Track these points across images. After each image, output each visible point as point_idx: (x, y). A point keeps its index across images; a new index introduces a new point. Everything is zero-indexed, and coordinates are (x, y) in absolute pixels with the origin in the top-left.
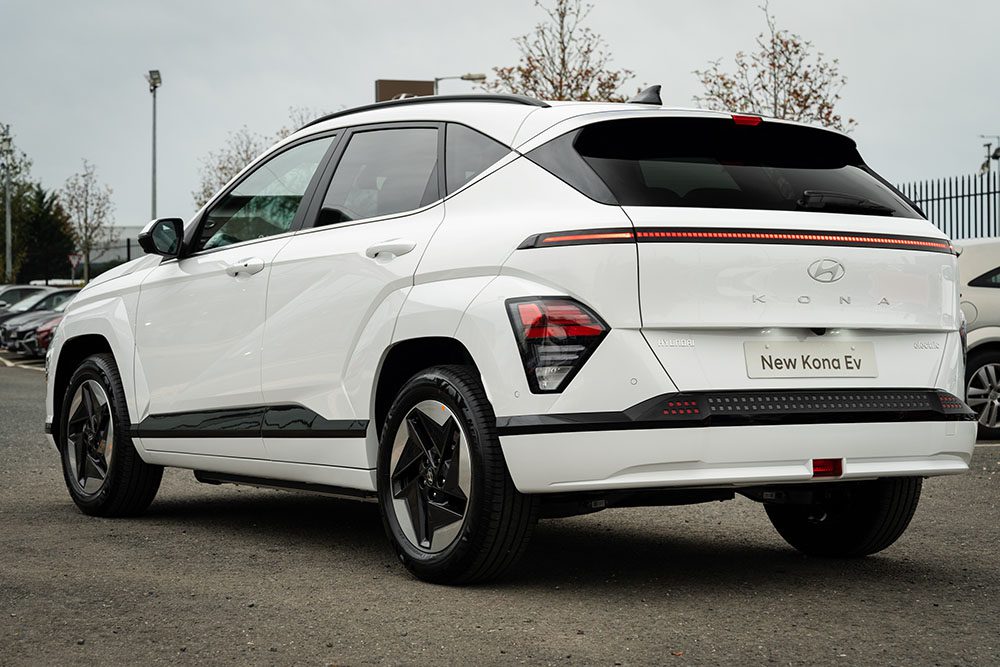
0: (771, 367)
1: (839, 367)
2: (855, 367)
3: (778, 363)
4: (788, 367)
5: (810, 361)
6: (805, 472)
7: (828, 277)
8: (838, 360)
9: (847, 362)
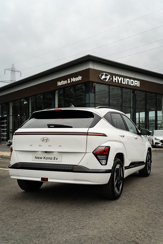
0: (37, 159)
1: (52, 159)
2: (56, 160)
3: (38, 158)
4: (40, 159)
5: (45, 158)
6: (40, 180)
7: (45, 141)
8: (52, 158)
9: (54, 158)
